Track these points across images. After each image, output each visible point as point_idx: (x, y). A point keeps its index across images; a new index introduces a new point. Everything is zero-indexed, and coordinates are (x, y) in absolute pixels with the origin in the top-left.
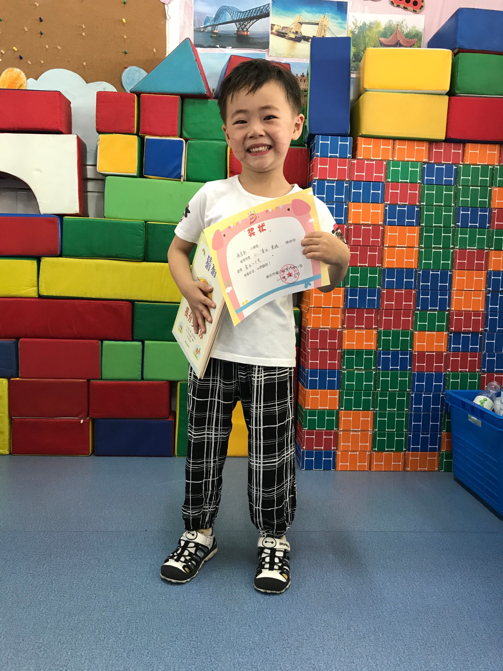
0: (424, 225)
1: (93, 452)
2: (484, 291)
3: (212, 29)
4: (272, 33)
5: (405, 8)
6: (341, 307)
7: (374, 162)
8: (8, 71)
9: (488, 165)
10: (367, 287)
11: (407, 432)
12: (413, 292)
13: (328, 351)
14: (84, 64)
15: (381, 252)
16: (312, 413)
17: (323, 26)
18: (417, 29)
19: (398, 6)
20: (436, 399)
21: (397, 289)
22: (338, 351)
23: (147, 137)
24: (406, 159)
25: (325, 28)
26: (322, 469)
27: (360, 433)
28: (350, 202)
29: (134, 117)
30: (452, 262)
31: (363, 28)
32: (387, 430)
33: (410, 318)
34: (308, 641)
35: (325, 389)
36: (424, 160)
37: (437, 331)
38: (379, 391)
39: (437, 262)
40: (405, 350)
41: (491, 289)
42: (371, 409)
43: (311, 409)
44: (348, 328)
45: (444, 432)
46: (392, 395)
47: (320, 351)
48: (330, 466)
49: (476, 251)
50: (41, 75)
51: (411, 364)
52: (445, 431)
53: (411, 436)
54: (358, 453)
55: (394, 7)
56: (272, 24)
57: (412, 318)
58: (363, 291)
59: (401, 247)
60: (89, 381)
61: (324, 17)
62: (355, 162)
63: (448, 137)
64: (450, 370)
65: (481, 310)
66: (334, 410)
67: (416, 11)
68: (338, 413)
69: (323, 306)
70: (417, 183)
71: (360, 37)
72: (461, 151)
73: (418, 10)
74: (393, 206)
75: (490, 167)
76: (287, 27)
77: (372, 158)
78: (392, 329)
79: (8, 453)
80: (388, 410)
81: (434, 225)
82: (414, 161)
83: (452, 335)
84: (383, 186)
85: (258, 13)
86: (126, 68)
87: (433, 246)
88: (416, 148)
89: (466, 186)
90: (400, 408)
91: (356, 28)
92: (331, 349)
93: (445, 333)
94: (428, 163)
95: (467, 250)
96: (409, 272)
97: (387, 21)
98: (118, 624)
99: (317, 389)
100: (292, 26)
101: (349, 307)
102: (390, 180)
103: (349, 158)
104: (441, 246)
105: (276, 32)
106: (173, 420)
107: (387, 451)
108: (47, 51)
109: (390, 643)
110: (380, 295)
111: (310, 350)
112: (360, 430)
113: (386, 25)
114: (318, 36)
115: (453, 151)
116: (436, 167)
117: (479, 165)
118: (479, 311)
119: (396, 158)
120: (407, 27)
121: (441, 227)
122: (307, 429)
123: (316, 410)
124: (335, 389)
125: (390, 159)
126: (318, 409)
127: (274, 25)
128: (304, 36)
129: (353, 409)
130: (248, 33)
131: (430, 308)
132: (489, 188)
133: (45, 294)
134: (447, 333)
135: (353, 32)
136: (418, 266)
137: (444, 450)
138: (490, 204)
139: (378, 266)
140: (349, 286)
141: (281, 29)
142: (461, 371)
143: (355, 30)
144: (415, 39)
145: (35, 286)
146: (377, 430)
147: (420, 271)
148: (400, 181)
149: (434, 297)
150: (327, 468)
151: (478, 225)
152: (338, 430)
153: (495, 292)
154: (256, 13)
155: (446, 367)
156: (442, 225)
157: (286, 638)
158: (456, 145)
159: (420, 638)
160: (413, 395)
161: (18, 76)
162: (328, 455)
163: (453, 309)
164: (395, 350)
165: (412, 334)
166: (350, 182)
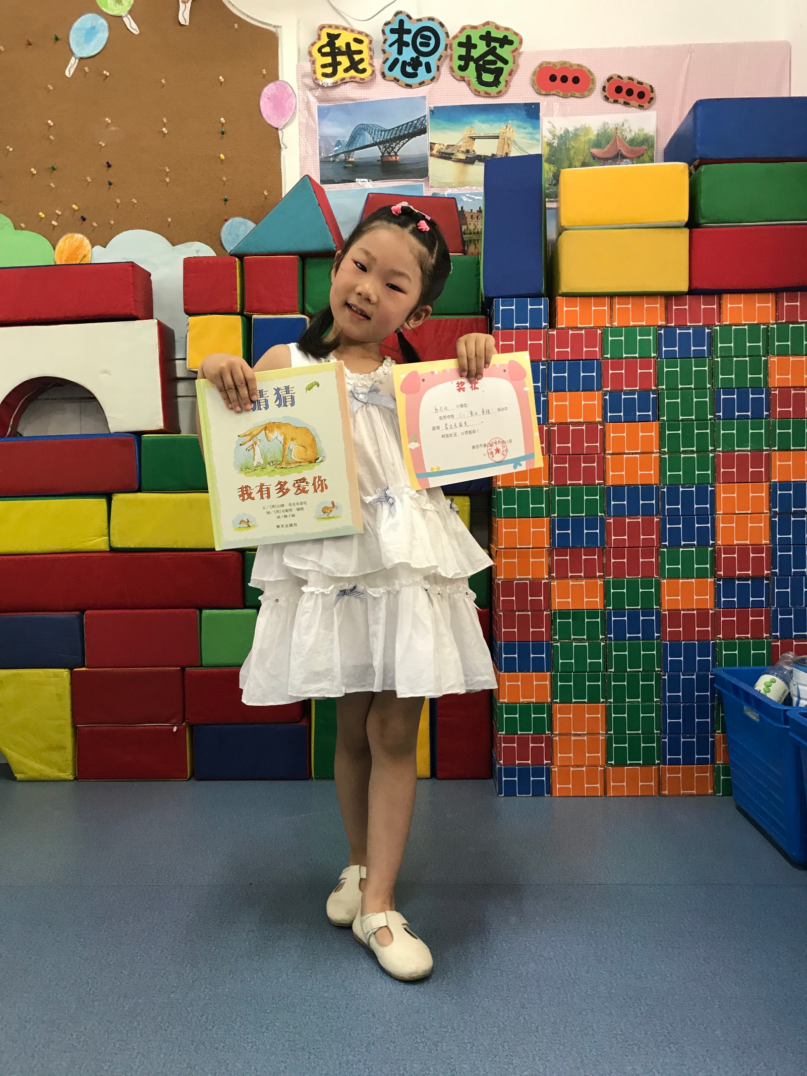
0: (665, 418)
1: (192, 775)
2: (766, 513)
3: (346, 157)
4: (432, 155)
5: (626, 104)
6: (546, 546)
7: (583, 332)
8: (66, 239)
9: (759, 325)
10: (584, 514)
11: (661, 734)
12: (656, 520)
13: (530, 613)
14: (169, 220)
15: (602, 462)
16: (511, 709)
17: (506, 139)
18: (646, 132)
19: (616, 102)
20: (702, 683)
21: (629, 516)
22: (545, 613)
23: (255, 316)
24: (632, 324)
25: (509, 142)
26: (531, 795)
27: (585, 738)
28: (550, 391)
29: (236, 289)
30: (714, 472)
31: (565, 138)
32: (627, 732)
33: (654, 560)
34: (452, 1034)
35: (529, 671)
36: (660, 323)
37: (697, 578)
38: (611, 672)
39: (689, 472)
40: (650, 609)
41: (777, 510)
42: (602, 700)
43: (508, 703)
44: (558, 578)
45: (719, 733)
46: (633, 678)
47: (517, 613)
48: (543, 789)
49: (749, 453)
50: (111, 240)
51: (660, 629)
52: (720, 731)
53: (667, 740)
54: (584, 769)
55: (610, 104)
56: (431, 143)
57: (657, 560)
58: (577, 522)
59: (633, 454)
60: (183, 669)
61: (507, 126)
62: (555, 333)
63: (693, 287)
64: (721, 636)
65: (764, 542)
66: (544, 703)
67: (643, 106)
68: (550, 708)
69: (518, 547)
70: (651, 357)
71: (561, 149)
72: (715, 307)
73: (646, 105)
74: (615, 394)
75: (762, 327)
76: (453, 146)
77: (579, 326)
78: (627, 577)
79: (72, 779)
80: (628, 702)
81: (681, 418)
82: (644, 326)
83: (721, 582)
84: (599, 364)
85: (410, 129)
86: (226, 220)
87: (682, 449)
88: (646, 306)
89: (726, 357)
90: (647, 698)
91: (554, 139)
92: (534, 611)
93: (709, 580)
94: (666, 327)
95: (736, 453)
96: (648, 490)
97: (601, 125)
98: (189, 1009)
99: (516, 672)
100: (461, 143)
101: (559, 545)
102: (609, 356)
103: (545, 328)
104: (695, 449)
105: (438, 154)
106: (307, 725)
107: (631, 765)
108: (118, 207)
109: (573, 1038)
110: (604, 526)
111: (502, 613)
112: (585, 732)
113: (598, 131)
114: (500, 154)
115: (703, 307)
116: (678, 331)
117: (745, 325)
118: (761, 545)
119: (616, 324)
120: (630, 131)
121: (692, 420)
122: (504, 733)
123: (517, 703)
124: (544, 672)
125: (607, 325)
126: (519, 703)
127: (435, 144)
128: (479, 155)
129: (574, 700)
130: (398, 158)
131: (683, 543)
132: (763, 358)
133: (119, 546)
134: (713, 580)
135: (550, 145)
136: (660, 479)
137: (721, 762)
138: (766, 382)
139: (599, 484)
140: (556, 515)
141: (444, 148)
142: (738, 638)
143: (554, 141)
144: (643, 147)
145: (103, 535)
146: (612, 732)
147: (664, 488)
148: (624, 356)
149: (689, 526)
150: (538, 793)
151: (749, 413)
152: (552, 734)
153: (785, 514)
154: (407, 129)
155: (716, 631)
156: (693, 417)
157: (422, 1030)
158: (709, 298)
159: (620, 1033)
160: (666, 677)
161: (80, 244)
162: (538, 772)
163: (719, 542)
164: (633, 609)
165: (659, 585)
166: (548, 363)
